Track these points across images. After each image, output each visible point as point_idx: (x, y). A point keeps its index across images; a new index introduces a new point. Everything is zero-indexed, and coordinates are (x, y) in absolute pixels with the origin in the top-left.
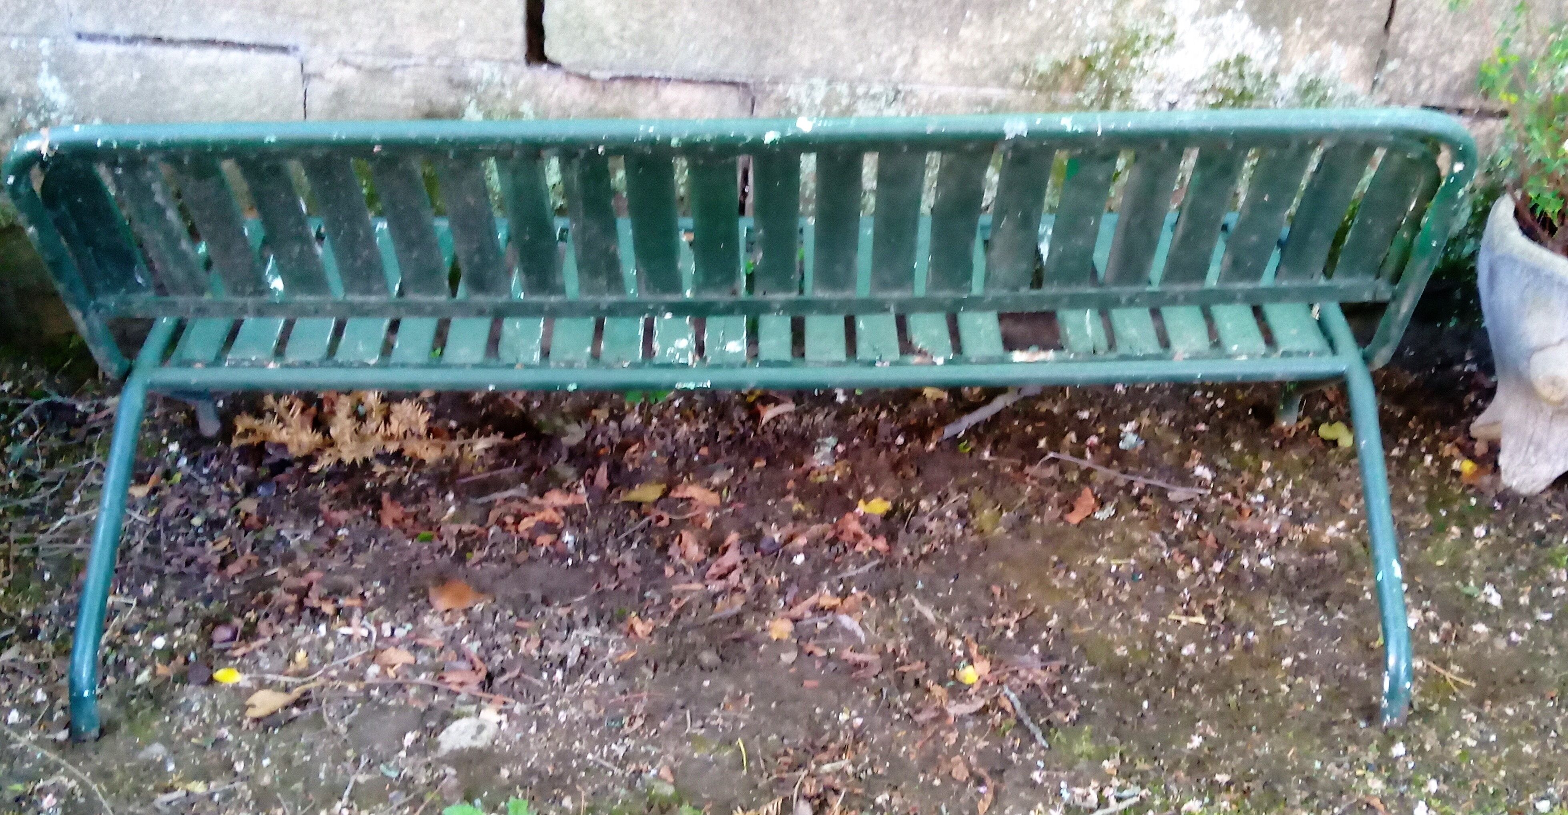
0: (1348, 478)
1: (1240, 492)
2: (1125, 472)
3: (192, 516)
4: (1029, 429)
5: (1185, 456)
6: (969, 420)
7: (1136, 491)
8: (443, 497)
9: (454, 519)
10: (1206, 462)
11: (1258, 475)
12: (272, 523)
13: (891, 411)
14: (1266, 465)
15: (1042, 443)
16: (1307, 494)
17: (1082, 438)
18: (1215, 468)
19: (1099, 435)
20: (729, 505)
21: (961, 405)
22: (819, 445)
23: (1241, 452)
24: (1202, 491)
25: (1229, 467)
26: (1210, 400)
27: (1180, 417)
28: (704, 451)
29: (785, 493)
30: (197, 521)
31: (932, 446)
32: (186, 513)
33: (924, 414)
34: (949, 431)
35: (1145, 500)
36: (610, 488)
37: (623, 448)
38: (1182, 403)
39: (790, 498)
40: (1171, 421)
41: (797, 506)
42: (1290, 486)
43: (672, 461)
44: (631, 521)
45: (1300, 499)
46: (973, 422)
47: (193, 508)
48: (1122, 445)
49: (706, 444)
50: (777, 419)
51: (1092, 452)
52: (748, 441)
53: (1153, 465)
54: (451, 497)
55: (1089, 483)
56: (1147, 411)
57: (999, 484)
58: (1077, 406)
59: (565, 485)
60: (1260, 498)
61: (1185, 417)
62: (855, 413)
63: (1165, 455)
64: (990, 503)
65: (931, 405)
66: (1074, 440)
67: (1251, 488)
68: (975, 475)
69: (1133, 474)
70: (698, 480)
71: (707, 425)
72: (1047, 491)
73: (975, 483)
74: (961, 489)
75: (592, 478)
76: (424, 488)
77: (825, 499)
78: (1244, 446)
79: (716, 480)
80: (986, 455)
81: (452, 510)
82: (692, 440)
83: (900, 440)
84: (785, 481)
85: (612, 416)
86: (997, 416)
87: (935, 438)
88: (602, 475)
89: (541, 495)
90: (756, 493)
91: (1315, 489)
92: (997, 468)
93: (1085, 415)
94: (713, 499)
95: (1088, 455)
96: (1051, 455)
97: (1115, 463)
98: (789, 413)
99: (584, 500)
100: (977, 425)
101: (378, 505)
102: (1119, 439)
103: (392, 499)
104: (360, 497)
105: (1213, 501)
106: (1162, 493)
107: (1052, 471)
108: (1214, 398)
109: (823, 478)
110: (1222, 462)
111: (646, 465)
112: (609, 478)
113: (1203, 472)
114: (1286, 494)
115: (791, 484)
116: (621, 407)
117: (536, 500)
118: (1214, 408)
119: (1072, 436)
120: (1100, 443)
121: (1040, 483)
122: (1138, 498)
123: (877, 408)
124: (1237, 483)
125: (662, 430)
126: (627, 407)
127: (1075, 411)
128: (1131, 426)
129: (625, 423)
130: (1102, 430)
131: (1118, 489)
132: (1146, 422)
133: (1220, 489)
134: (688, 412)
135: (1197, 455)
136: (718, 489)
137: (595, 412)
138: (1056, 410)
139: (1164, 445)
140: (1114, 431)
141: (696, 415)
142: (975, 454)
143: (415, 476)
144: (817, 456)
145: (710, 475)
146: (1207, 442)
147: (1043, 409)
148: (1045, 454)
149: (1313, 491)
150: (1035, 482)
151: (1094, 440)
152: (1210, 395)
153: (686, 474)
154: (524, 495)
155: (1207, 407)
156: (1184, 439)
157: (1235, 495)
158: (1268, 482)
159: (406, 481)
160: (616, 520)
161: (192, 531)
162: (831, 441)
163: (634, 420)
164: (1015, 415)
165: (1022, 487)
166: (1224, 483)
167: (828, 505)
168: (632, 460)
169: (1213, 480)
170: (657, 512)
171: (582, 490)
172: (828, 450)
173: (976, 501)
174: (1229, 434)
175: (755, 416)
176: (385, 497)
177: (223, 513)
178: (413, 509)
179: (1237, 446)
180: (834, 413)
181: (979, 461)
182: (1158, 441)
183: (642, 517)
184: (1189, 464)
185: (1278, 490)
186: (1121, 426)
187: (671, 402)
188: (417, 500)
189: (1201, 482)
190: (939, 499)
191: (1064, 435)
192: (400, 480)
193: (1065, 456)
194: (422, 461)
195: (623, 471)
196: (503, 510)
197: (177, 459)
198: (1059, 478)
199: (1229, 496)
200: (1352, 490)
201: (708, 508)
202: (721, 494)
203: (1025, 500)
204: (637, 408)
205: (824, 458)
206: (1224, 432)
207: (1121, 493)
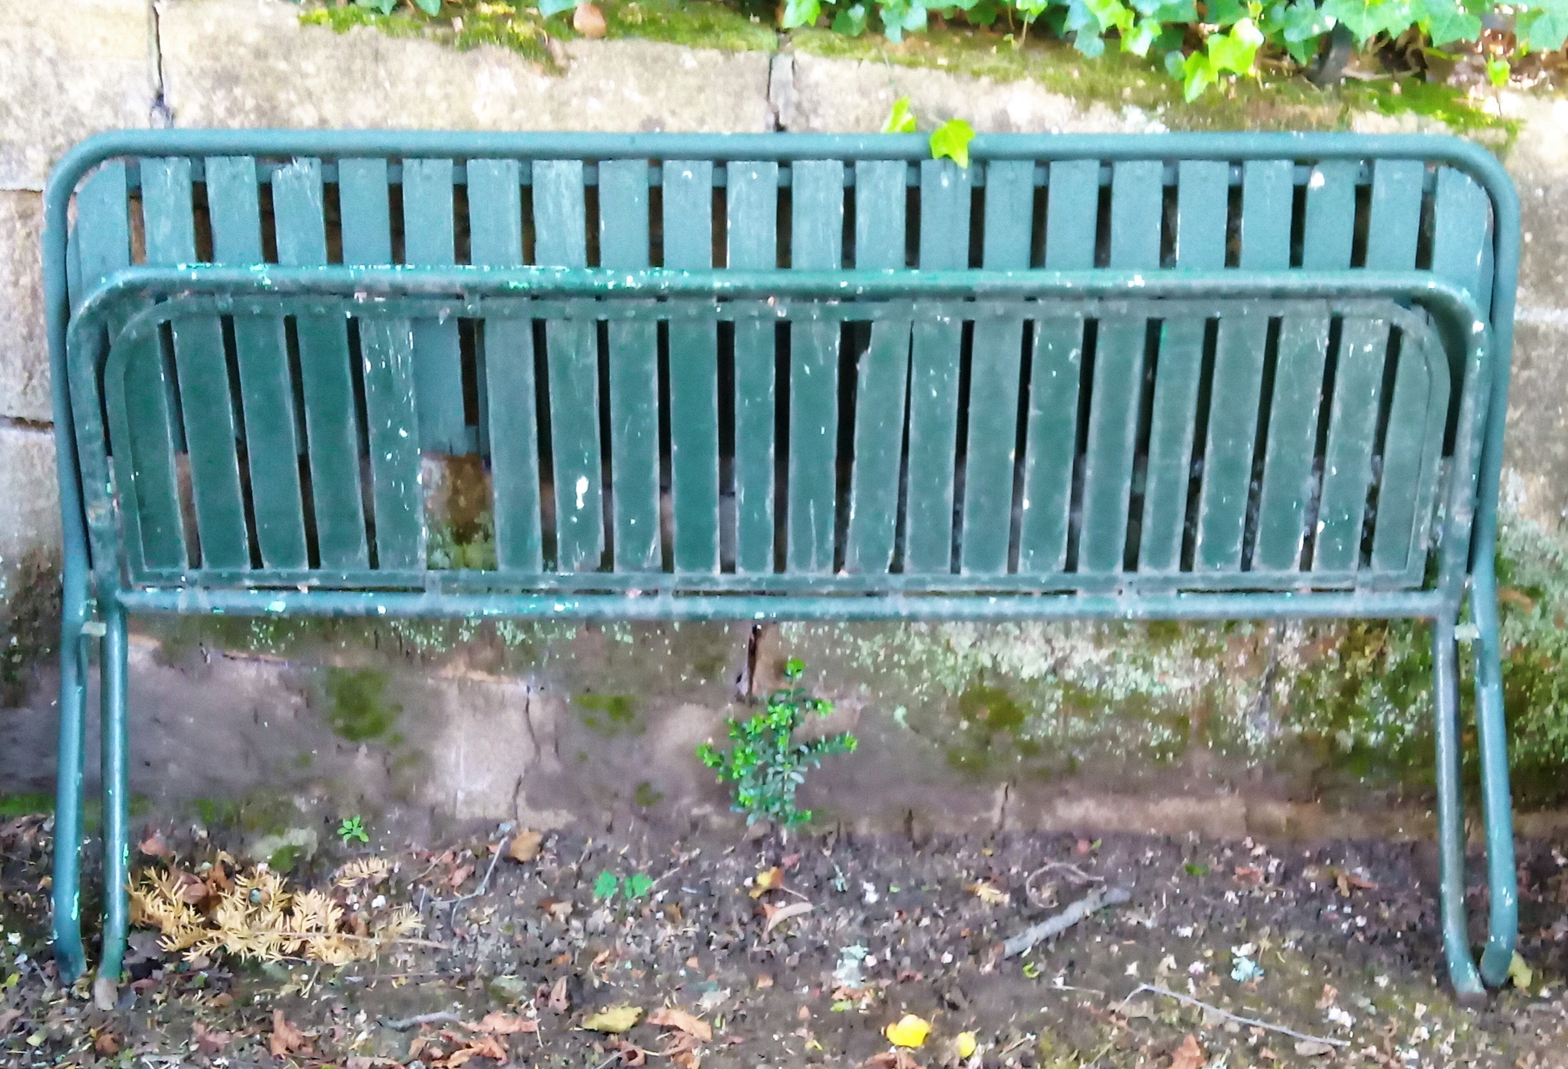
0: (1527, 1029)
1: (1387, 1045)
2: (1238, 1013)
3: (30, 1033)
4: (1115, 948)
5: (1317, 993)
6: (1035, 933)
7: (1253, 1040)
8: (353, 1016)
9: (365, 1050)
10: (1343, 1002)
11: (1411, 1022)
12: (131, 1046)
13: (935, 916)
14: (1420, 1010)
15: (1132, 969)
16: (1474, 1050)
17: (1183, 962)
18: (1353, 1010)
19: (1205, 960)
20: (722, 1039)
21: (1026, 912)
22: (841, 956)
23: (1388, 989)
24: (1338, 1043)
25: (1372, 1010)
26: (1348, 916)
27: (1310, 938)
28: (693, 963)
29: (796, 1024)
30: (34, 1040)
31: (988, 968)
32: (21, 1028)
33: (978, 924)
34: (1010, 947)
35: (1265, 1053)
36: (570, 1010)
37: (589, 954)
38: (1312, 920)
39: (803, 1032)
40: (1299, 942)
41: (811, 1044)
42: (1451, 1038)
43: (651, 974)
44: (595, 1058)
45: (1465, 1057)
46: (1042, 936)
47: (31, 1023)
48: (1235, 975)
49: (696, 953)
50: (786, 923)
51: (1197, 984)
52: (749, 951)
53: (1275, 1004)
54: (362, 1017)
55: (1193, 1027)
56: (1267, 929)
57: (1075, 1022)
58: (1174, 919)
59: (511, 1006)
60: (1414, 1054)
61: (1316, 939)
62: (888, 918)
63: (1290, 992)
64: (1064, 1048)
65: (987, 910)
66: (1174, 966)
67: (1401, 1040)
68: (1044, 1010)
69: (1248, 1016)
70: (683, 1005)
71: (697, 928)
72: (1138, 1036)
73: (1046, 1020)
74: (1027, 1028)
75: (546, 996)
76: (328, 1003)
77: (847, 1037)
78: (1393, 981)
79: (707, 1003)
80: (1059, 982)
81: (363, 1036)
82: (677, 946)
83: (947, 958)
84: (795, 1008)
85: (577, 913)
86: (1073, 928)
87: (992, 955)
88: (560, 989)
89: (479, 1018)
90: (759, 1023)
91: (1483, 1041)
92: (1072, 1002)
93: (1186, 932)
94: (703, 1030)
95: (1191, 986)
96: (1144, 986)
97: (1226, 999)
98: (804, 915)
99: (534, 1026)
100: (1047, 940)
101: (268, 1027)
102: (1233, 967)
103: (287, 1019)
104: (247, 1012)
105: (1353, 1056)
106: (1287, 1043)
107: (1144, 1009)
108: (1353, 916)
109: (846, 1006)
110: (1364, 1003)
111: (617, 981)
112: (569, 997)
113: (1340, 1016)
114: (1446, 1049)
115: (804, 1012)
116: (587, 901)
117: (472, 1026)
118: (1354, 929)
119: (1170, 961)
120: (1207, 970)
121: (1129, 1023)
122: (1256, 1050)
123: (918, 912)
124: (1382, 1032)
125: (639, 932)
126: (596, 900)
127: (1174, 926)
128: (1247, 949)
129: (590, 921)
130: (1209, 953)
131: (1231, 1035)
132: (1265, 944)
133: (1361, 1040)
134: (673, 909)
135: (1330, 991)
136: (709, 1017)
137: (554, 907)
138: (1149, 924)
139: (1289, 977)
140: (1224, 957)
141: (684, 913)
142: (1044, 982)
143: (318, 988)
144: (839, 974)
145: (700, 994)
146: (1345, 975)
147: (1133, 922)
148: (1137, 986)
149: (1481, 1047)
150: (1123, 1023)
151: (1197, 967)
152: (1347, 910)
153: (667, 993)
154: (456, 1017)
155: (1345, 926)
156: (1314, 969)
157: (1381, 1049)
158: (1423, 1032)
159: (305, 991)
160: (574, 1055)
161: (27, 1053)
162: (858, 950)
163: (602, 917)
164: (1096, 928)
165: (1107, 1028)
166: (1366, 1031)
167: (853, 1042)
168: (598, 974)
169: (1353, 1026)
170: (629, 1046)
171: (532, 1013)
172: (855, 964)
173: (1045, 1045)
174: (1372, 964)
175: (758, 916)
176: (278, 1016)
177: (69, 1029)
178: (313, 1033)
179: (1382, 981)
180: (861, 917)
181: (1050, 990)
182: (1282, 971)
183: (608, 1051)
184: (1322, 1004)
185: (1436, 1044)
186: (1234, 949)
187: (651, 895)
188: (319, 1019)
189: (1335, 1029)
190: (997, 1041)
191: (1159, 960)
192: (299, 991)
193: (1161, 988)
194: (330, 966)
195: (587, 987)
196: (431, 1038)
197: (15, 956)
198: (1153, 1018)
199: (1373, 1050)
200: (1532, 1046)
201: (695, 1042)
202: (712, 1024)
203: (1109, 1046)
204: (608, 903)
205: (849, 977)
206: (1365, 959)
207: (1234, 1042)
